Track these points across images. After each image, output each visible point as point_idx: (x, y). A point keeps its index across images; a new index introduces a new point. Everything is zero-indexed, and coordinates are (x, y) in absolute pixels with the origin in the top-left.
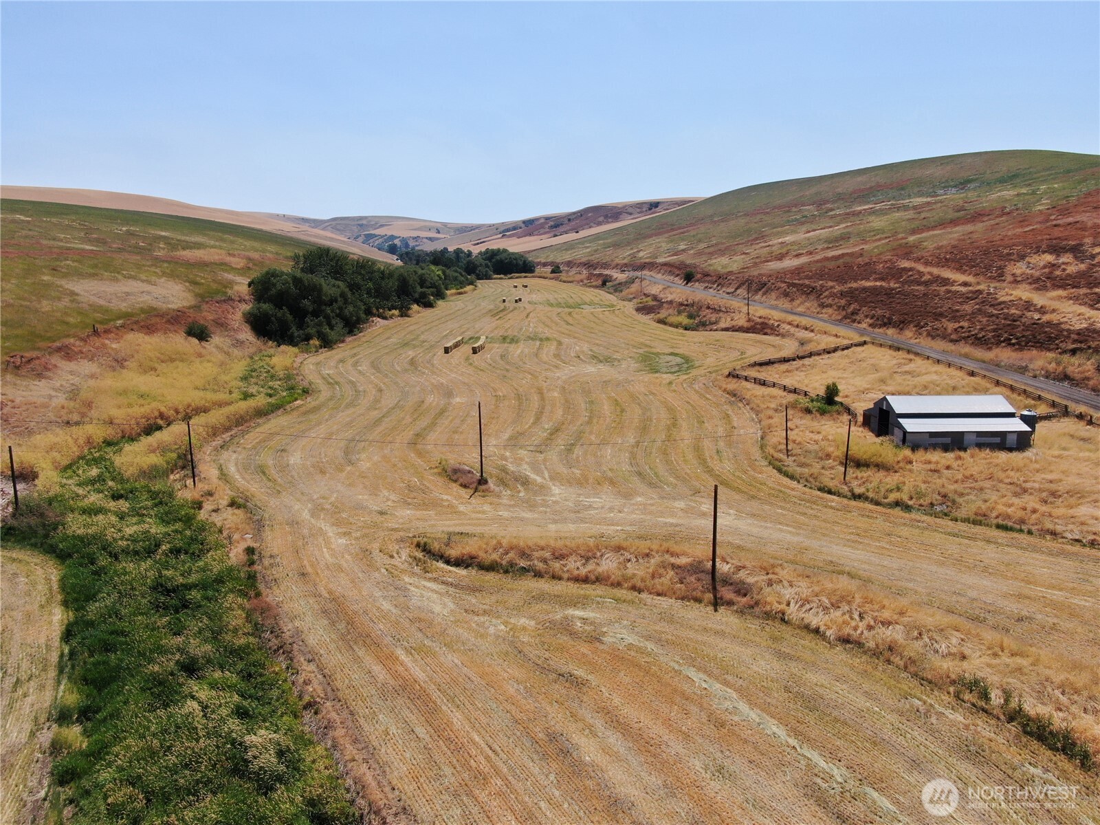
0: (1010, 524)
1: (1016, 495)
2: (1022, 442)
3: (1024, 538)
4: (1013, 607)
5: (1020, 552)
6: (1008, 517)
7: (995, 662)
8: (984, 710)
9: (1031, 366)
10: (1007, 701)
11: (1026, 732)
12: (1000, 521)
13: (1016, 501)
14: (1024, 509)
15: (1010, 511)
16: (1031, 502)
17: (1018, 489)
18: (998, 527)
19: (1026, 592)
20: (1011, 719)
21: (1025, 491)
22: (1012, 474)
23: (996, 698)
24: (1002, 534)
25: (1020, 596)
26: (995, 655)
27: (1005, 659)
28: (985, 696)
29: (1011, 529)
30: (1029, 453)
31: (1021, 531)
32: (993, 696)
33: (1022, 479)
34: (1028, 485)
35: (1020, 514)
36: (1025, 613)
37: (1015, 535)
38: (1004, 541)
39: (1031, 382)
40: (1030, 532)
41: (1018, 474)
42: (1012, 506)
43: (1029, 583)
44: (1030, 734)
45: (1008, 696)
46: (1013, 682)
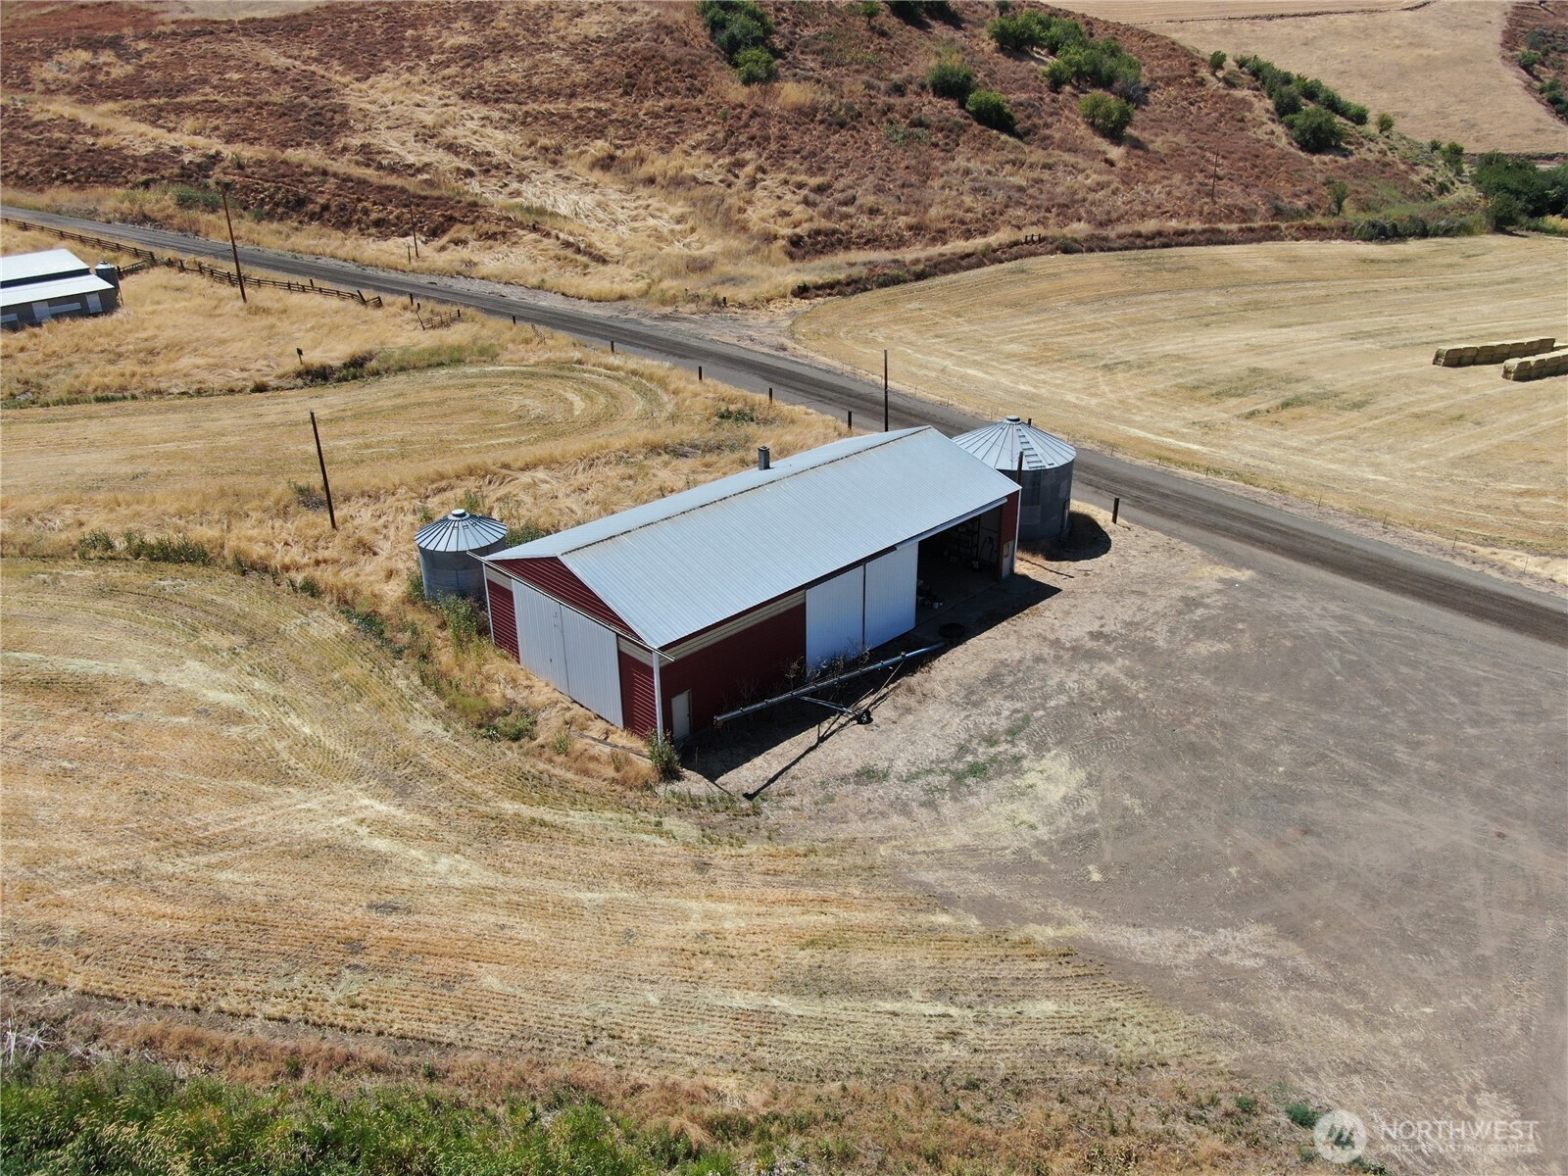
0: (110, 394)
1: (111, 362)
2: (108, 303)
3: (129, 404)
4: (127, 469)
5: (126, 419)
6: (108, 387)
7: (112, 516)
8: (111, 558)
9: (101, 209)
10: (129, 541)
11: (152, 560)
12: (99, 394)
13: (110, 368)
14: (123, 375)
15: (106, 380)
16: (128, 366)
17: (112, 356)
18: (98, 400)
19: (138, 452)
20: (137, 556)
21: (120, 355)
22: (101, 340)
23: (120, 544)
24: (104, 406)
25: (132, 458)
26: (112, 510)
27: (123, 511)
28: (109, 546)
29: (113, 399)
30: (118, 315)
31: (125, 398)
32: (117, 543)
33: (114, 344)
34: (122, 349)
35: (119, 381)
36: (140, 470)
37: (118, 404)
38: (108, 413)
39: (106, 229)
40: (134, 397)
41: (108, 340)
42: (106, 375)
43: (140, 444)
44: (158, 559)
45: (129, 537)
46: (133, 525)
